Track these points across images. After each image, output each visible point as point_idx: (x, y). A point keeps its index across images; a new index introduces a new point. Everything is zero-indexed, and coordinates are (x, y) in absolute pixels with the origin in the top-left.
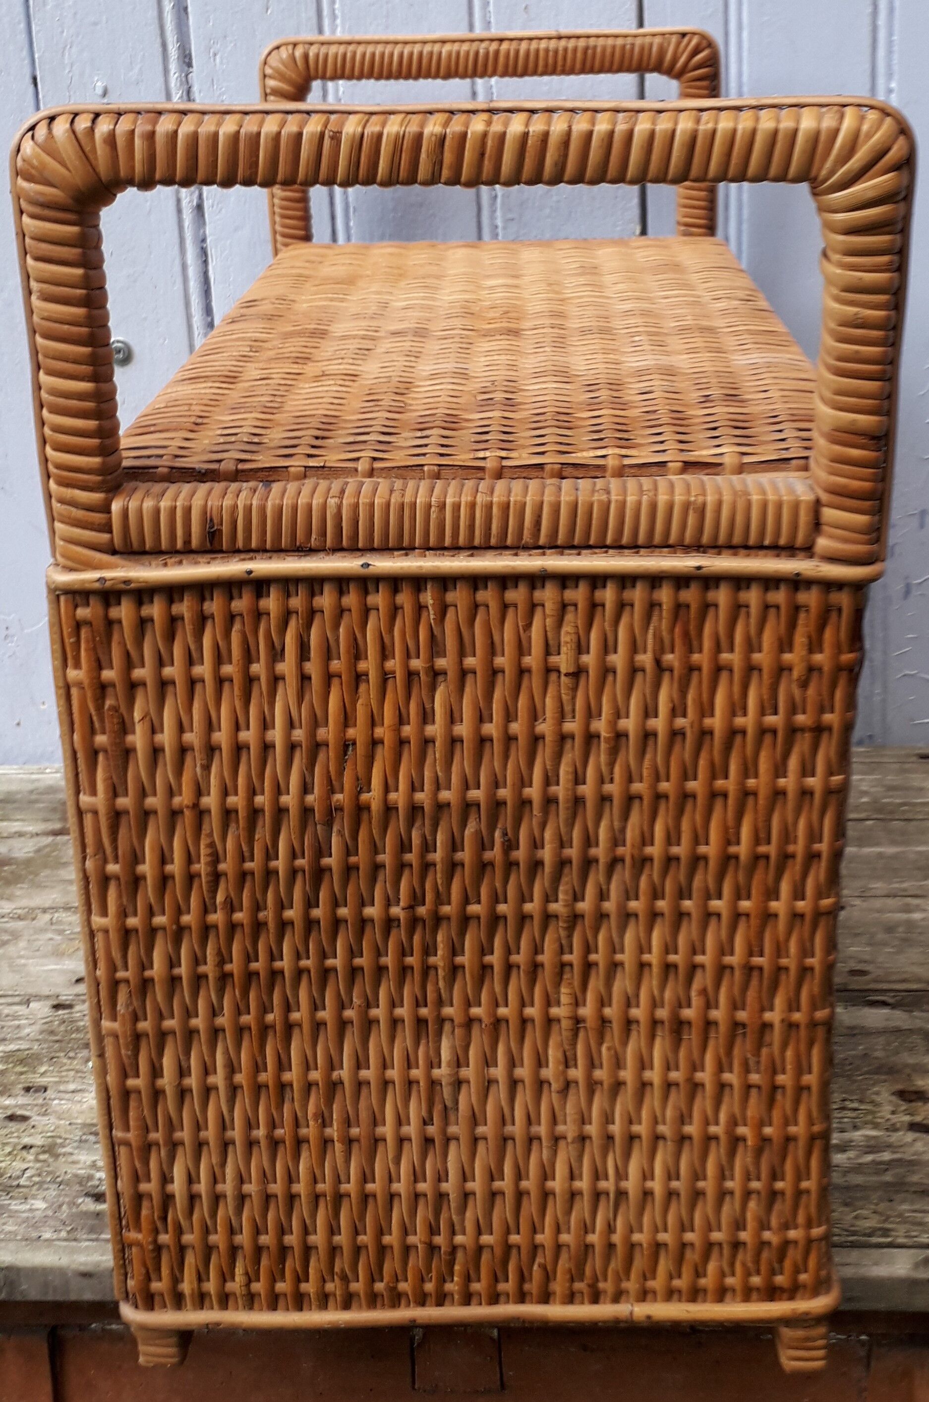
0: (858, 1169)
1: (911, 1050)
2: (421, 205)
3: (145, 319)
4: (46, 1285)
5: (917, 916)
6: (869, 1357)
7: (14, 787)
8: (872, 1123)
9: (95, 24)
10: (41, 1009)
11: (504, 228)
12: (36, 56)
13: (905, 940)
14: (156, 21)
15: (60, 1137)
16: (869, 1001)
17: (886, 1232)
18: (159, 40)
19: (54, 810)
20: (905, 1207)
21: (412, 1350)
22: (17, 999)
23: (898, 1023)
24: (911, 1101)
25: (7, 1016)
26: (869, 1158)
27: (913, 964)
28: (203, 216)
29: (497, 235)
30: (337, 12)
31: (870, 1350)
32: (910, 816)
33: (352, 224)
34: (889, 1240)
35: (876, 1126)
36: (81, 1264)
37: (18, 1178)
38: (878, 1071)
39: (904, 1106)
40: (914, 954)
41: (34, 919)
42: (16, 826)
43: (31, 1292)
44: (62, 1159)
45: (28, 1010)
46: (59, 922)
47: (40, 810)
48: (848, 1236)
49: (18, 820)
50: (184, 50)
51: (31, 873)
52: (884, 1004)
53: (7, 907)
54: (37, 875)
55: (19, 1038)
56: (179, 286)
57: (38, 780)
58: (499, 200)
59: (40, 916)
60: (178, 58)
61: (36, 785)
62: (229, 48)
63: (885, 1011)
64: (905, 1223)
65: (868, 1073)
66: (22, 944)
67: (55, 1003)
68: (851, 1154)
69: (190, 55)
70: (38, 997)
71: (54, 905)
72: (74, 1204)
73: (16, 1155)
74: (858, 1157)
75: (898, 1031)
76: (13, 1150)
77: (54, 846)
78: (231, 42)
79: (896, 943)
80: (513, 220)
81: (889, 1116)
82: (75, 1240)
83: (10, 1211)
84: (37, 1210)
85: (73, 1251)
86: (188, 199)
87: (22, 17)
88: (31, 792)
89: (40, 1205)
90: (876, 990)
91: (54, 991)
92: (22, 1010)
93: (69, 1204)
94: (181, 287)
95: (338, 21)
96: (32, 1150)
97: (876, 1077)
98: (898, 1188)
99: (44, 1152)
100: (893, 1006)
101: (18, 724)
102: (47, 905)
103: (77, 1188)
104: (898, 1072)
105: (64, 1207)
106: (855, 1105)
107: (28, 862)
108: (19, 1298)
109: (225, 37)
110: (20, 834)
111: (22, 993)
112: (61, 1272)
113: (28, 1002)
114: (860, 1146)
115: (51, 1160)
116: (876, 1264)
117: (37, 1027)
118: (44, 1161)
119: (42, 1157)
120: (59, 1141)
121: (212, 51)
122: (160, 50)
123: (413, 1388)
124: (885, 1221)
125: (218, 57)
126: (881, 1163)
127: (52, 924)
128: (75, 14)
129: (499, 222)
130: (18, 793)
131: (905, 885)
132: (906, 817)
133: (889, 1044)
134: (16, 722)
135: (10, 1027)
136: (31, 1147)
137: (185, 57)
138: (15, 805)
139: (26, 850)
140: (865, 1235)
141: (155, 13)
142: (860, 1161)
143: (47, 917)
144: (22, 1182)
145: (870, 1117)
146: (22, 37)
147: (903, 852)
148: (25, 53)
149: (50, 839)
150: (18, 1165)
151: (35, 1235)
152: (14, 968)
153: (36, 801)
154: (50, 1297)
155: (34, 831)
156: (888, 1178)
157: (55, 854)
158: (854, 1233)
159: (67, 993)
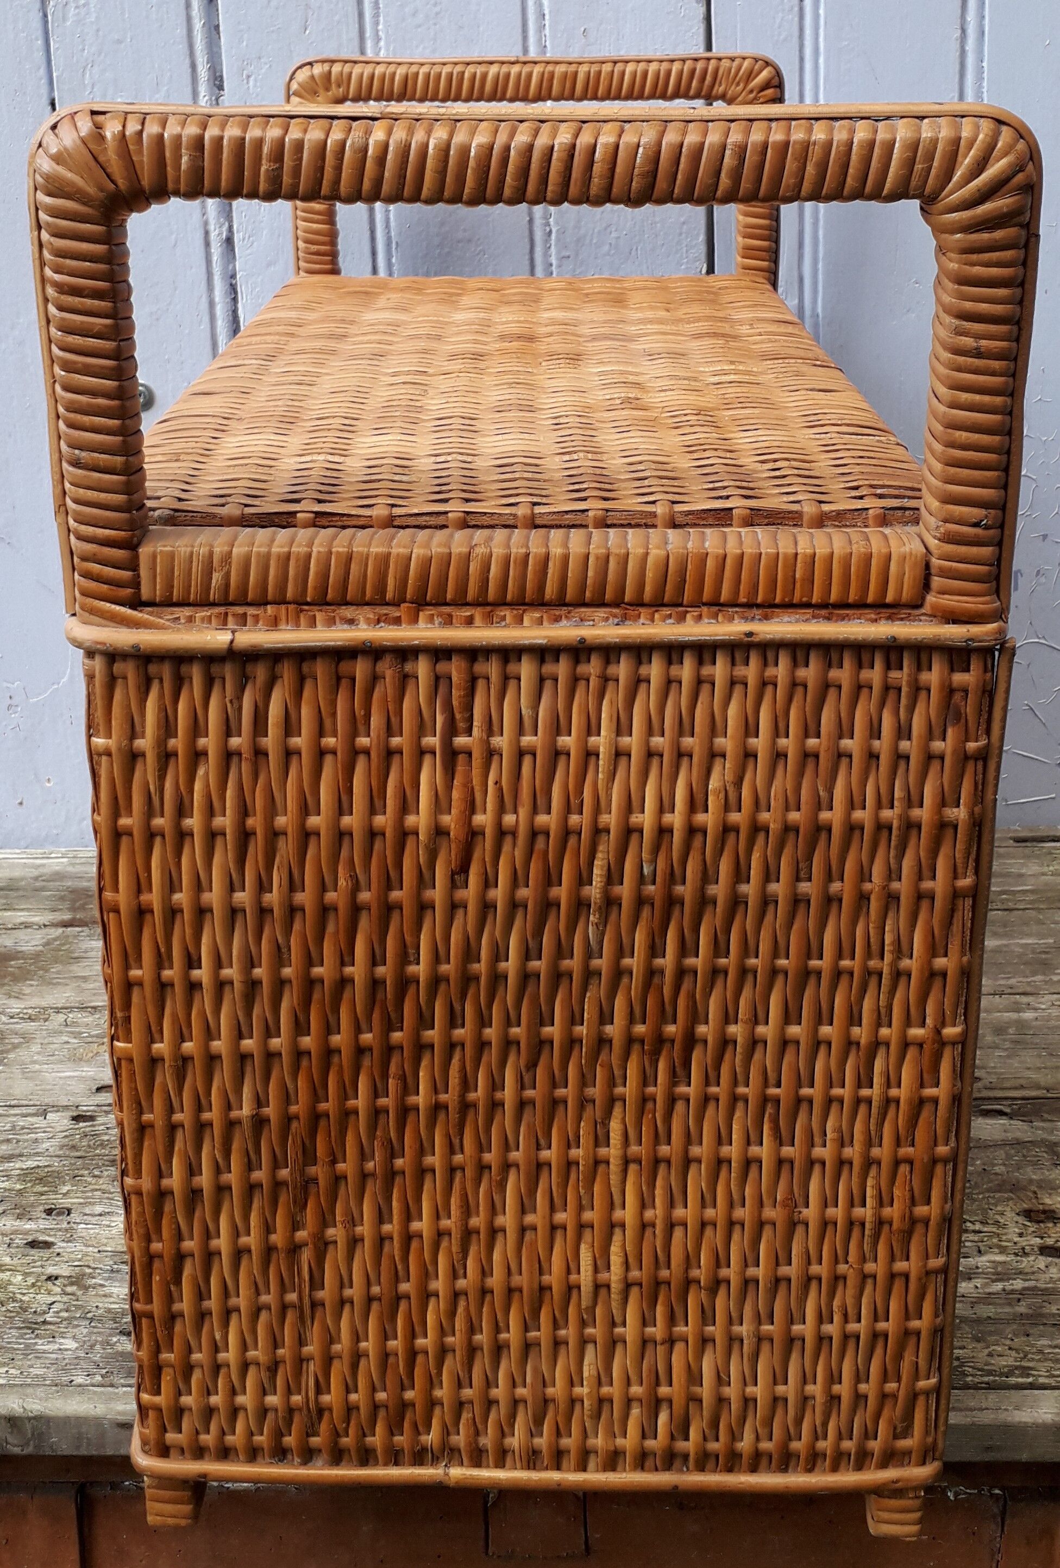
0: (988, 1299)
1: (1035, 1164)
2: (469, 241)
3: (168, 361)
4: (79, 1437)
5: (1029, 1015)
6: (1003, 1513)
7: (17, 874)
8: (999, 1247)
9: (119, 42)
10: (60, 1121)
11: (559, 266)
12: (55, 75)
13: (1016, 1042)
14: (185, 40)
15: (89, 1267)
16: (984, 1110)
17: (1025, 1371)
18: (187, 62)
19: (62, 898)
20: (1045, 1341)
21: (486, 1510)
22: (32, 1110)
23: (1018, 1135)
24: (1039, 1222)
25: (23, 1128)
26: (999, 1286)
27: (1029, 1069)
28: (233, 250)
29: (552, 273)
30: (380, 33)
31: (1005, 1506)
32: (1011, 905)
33: (394, 260)
34: (1030, 1380)
35: (1003, 1250)
36: (119, 1413)
37: (45, 1313)
38: (1000, 1188)
39: (1032, 1227)
40: (1028, 1058)
41: (46, 1020)
42: (21, 917)
43: (62, 1446)
44: (92, 1292)
45: (45, 1122)
46: (75, 1024)
47: (47, 898)
48: (981, 1376)
49: (22, 910)
50: (215, 72)
51: (41, 969)
52: (1001, 1113)
53: (15, 1006)
54: (47, 971)
55: (37, 1154)
56: (205, 325)
57: (43, 865)
58: (553, 236)
59: (53, 1016)
60: (208, 80)
61: (42, 870)
62: (263, 71)
63: (1003, 1121)
64: (1046, 1360)
65: (989, 1190)
66: (35, 1048)
67: (75, 1114)
68: (978, 1282)
69: (221, 77)
70: (57, 1108)
71: (68, 1005)
72: (108, 1344)
73: (40, 1288)
74: (986, 1285)
75: (1018, 1143)
76: (37, 1281)
77: (65, 939)
78: (266, 64)
79: (1007, 1045)
80: (569, 257)
81: (1016, 1239)
82: (112, 1386)
83: (37, 1351)
84: (66, 1350)
85: (110, 1399)
86: (217, 232)
87: (39, 33)
88: (36, 879)
89: (70, 1344)
90: (989, 1099)
91: (73, 1100)
92: (38, 1121)
93: (102, 1343)
94: (209, 326)
95: (382, 43)
96: (57, 1282)
97: (998, 1195)
98: (1035, 1319)
99: (72, 1284)
100: (1010, 1116)
101: (21, 804)
102: (59, 1006)
103: (110, 1324)
104: (1024, 1189)
105: (98, 1346)
106: (978, 1227)
107: (37, 956)
108: (48, 1452)
109: (260, 58)
110: (27, 926)
111: (38, 1103)
112: (97, 1422)
113: (44, 1114)
114: (987, 1274)
115: (80, 1293)
116: (1017, 1408)
117: (55, 1142)
118: (73, 1294)
119: (69, 1289)
120: (88, 1271)
121: (245, 72)
122: (189, 70)
123: (487, 1554)
124: (1022, 1359)
125: (252, 79)
126: (1013, 1292)
127: (67, 1025)
128: (98, 30)
129: (554, 260)
130: (22, 879)
131: (1013, 981)
132: (1006, 907)
133: (1009, 1157)
134: (19, 801)
135: (27, 1141)
136: (56, 1278)
137: (216, 79)
138: (21, 893)
139: (34, 943)
140: (1001, 1375)
141: (185, 32)
142: (987, 1290)
143: (61, 1018)
144: (48, 1318)
145: (995, 1240)
146: (40, 55)
147: (1006, 946)
148: (42, 71)
149: (60, 930)
150: (44, 1299)
151: (65, 1379)
152: (27, 1075)
153: (43, 889)
154: (84, 1452)
155: (41, 923)
156: (1022, 1308)
157: (67, 947)
158: (990, 1373)
159: (88, 1103)
